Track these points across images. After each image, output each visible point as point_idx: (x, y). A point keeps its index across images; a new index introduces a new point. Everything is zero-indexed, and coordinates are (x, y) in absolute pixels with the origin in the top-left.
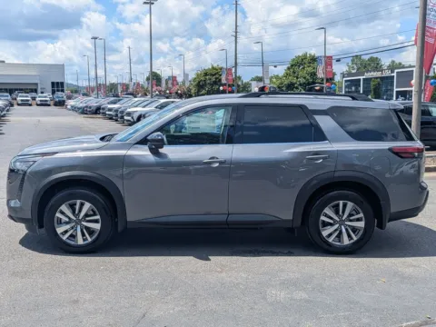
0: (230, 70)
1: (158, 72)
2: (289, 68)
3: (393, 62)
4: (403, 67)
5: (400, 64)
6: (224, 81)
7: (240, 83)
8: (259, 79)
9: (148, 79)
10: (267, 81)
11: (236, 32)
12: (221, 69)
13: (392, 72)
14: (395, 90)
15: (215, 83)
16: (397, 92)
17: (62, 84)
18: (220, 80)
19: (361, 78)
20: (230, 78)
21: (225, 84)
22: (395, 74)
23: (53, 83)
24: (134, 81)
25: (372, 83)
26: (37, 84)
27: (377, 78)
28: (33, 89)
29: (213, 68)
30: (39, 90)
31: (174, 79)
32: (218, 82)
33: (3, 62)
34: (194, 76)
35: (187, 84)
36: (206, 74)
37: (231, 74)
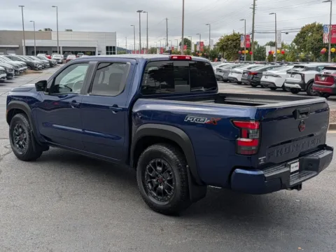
0: (248, 36)
1: (189, 39)
2: (298, 35)
6: (242, 45)
7: (256, 47)
8: (273, 44)
9: (180, 44)
10: (279, 46)
11: (254, 5)
12: (241, 35)
15: (235, 47)
17: (114, 47)
18: (239, 45)
20: (248, 42)
21: (243, 49)
23: (107, 48)
24: (169, 46)
26: (95, 48)
28: (92, 52)
29: (234, 35)
30: (97, 53)
31: (201, 44)
32: (237, 46)
33: (71, 30)
34: (219, 41)
35: (212, 48)
36: (228, 40)
37: (249, 40)
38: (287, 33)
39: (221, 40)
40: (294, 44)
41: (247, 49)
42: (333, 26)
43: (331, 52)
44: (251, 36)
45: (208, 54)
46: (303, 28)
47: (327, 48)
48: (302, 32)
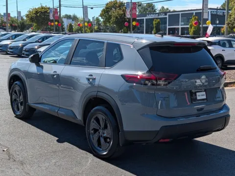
0: (55, 11)
3: (163, 7)
4: (170, 12)
5: (167, 9)
6: (51, 18)
12: (49, 8)
13: (166, 14)
14: (168, 27)
16: (169, 28)
18: (49, 17)
19: (145, 18)
20: (56, 15)
21: (52, 21)
22: (167, 16)
25: (154, 22)
27: (157, 19)
29: (42, 8)
34: (28, 13)
36: (37, 12)
37: (57, 13)
38: (92, 8)
39: (30, 12)
40: (100, 18)
41: (56, 21)
42: (133, 3)
43: (133, 25)
44: (58, 9)
45: (16, 25)
46: (107, 4)
47: (129, 22)
48: (107, 8)
